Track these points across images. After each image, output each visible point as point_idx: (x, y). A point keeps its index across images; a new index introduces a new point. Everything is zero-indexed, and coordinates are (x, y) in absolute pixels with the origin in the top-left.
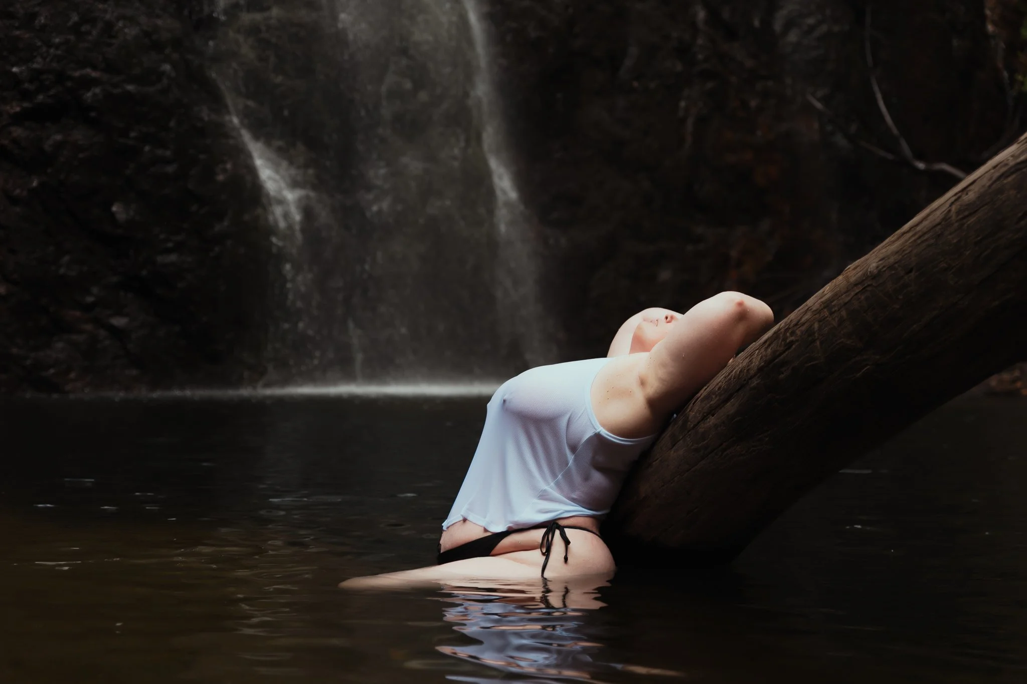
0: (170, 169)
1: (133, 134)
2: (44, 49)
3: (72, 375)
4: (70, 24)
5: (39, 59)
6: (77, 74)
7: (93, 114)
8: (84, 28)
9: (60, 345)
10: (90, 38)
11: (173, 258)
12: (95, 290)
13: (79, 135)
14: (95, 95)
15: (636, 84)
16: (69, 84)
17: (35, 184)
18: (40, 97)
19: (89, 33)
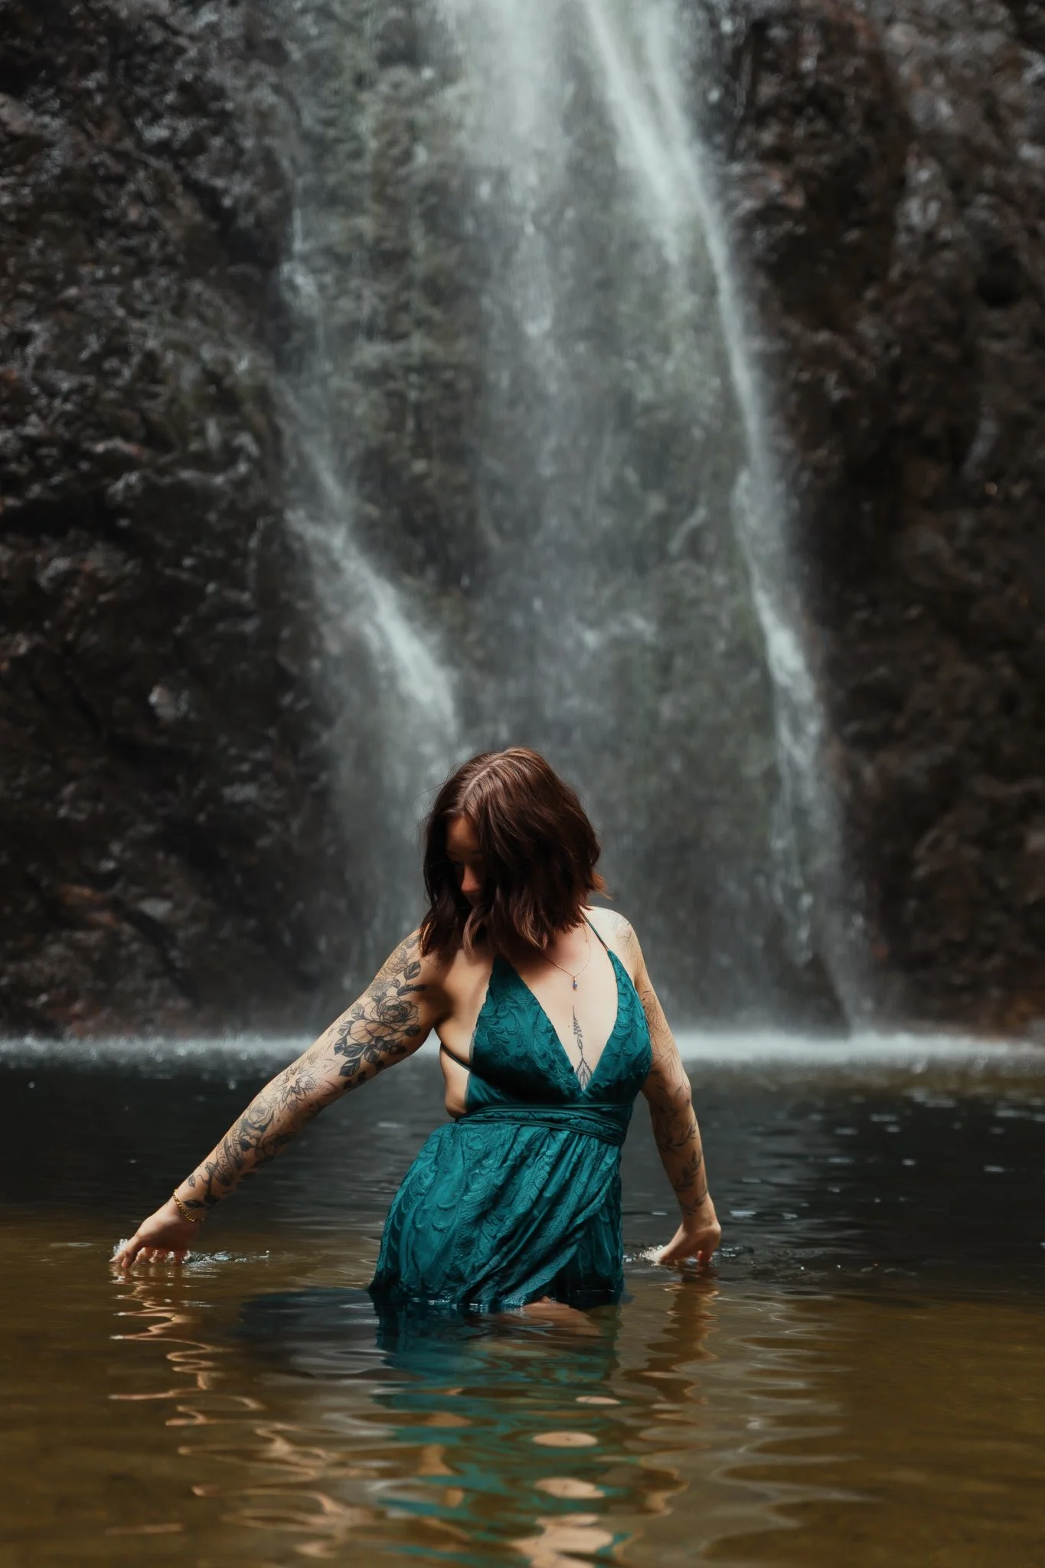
0: (250, 626)
1: (188, 562)
2: (43, 401)
3: (78, 1007)
4: (85, 355)
5: (34, 418)
6: (100, 448)
7: (124, 523)
8: (111, 364)
9: (56, 950)
10: (119, 382)
11: (247, 792)
12: (116, 848)
13: (97, 560)
14: (129, 487)
15: (993, 489)
16: (85, 466)
17: (23, 649)
18: (36, 490)
19: (116, 373)
